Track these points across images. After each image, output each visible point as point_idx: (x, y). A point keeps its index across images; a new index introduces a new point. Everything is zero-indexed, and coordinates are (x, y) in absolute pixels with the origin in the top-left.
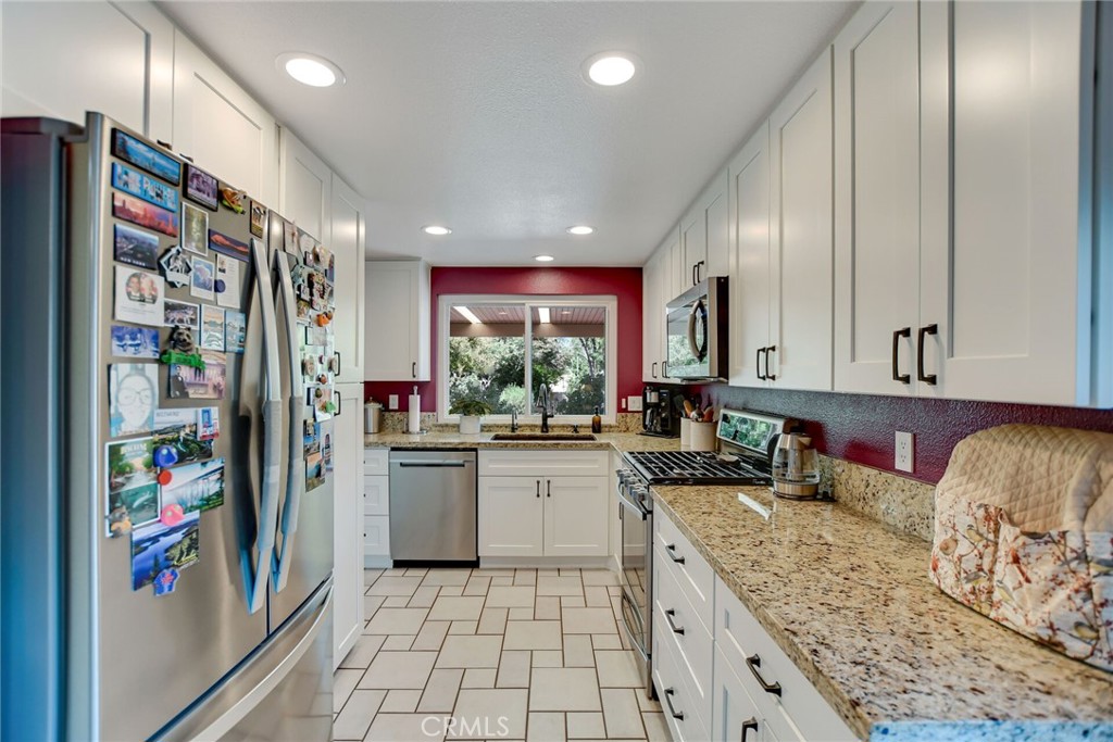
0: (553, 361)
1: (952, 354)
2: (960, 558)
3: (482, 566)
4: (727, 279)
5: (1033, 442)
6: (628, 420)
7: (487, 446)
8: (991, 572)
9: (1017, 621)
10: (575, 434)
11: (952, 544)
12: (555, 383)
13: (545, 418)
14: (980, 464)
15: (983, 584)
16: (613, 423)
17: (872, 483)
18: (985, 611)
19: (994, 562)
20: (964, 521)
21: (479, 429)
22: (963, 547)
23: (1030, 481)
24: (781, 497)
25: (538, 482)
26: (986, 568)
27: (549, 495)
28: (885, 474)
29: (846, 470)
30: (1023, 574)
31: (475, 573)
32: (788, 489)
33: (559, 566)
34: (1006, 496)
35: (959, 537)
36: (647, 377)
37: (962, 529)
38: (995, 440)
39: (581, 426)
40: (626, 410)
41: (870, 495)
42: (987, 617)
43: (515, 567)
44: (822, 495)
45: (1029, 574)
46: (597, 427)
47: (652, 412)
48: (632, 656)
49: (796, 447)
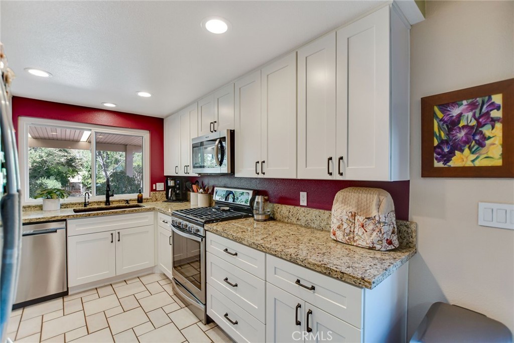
0: (73, 164)
1: (348, 166)
2: (344, 230)
3: (69, 294)
4: (234, 131)
5: (361, 192)
6: (157, 195)
7: (74, 217)
8: (354, 232)
9: (364, 244)
10: (127, 204)
11: (341, 226)
12: (73, 177)
13: (108, 197)
14: (347, 200)
15: (352, 236)
16: (148, 197)
17: (291, 211)
18: (353, 244)
19: (354, 229)
20: (345, 218)
21: (59, 207)
22: (345, 226)
23: (362, 203)
24: (258, 221)
25: (112, 234)
26: (352, 231)
27: (119, 240)
28: (297, 207)
29: (280, 207)
30: (365, 230)
31: (66, 299)
32: (260, 217)
33: (125, 279)
34: (356, 208)
35: (343, 223)
36: (167, 173)
37: (344, 220)
38: (349, 192)
39: (130, 200)
40: (155, 190)
41: (291, 215)
42: (353, 245)
43: (96, 287)
44: (271, 218)
45: (367, 230)
46: (140, 200)
47: (171, 190)
48: (188, 309)
49: (263, 201)
